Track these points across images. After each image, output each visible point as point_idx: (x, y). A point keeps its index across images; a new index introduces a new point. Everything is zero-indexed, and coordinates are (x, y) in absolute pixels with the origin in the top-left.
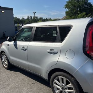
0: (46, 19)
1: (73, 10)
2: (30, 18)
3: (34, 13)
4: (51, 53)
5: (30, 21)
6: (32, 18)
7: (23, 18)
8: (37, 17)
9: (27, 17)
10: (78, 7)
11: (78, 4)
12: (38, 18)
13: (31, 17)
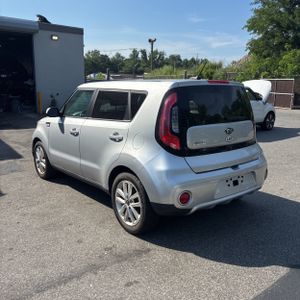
0: (193, 59)
1: (274, 37)
2: (140, 55)
3: (150, 41)
4: (115, 140)
5: (139, 66)
6: (148, 54)
7: (118, 55)
8: (162, 54)
9: (131, 52)
10: (289, 28)
11: (290, 18)
12: (167, 56)
13: (144, 52)
